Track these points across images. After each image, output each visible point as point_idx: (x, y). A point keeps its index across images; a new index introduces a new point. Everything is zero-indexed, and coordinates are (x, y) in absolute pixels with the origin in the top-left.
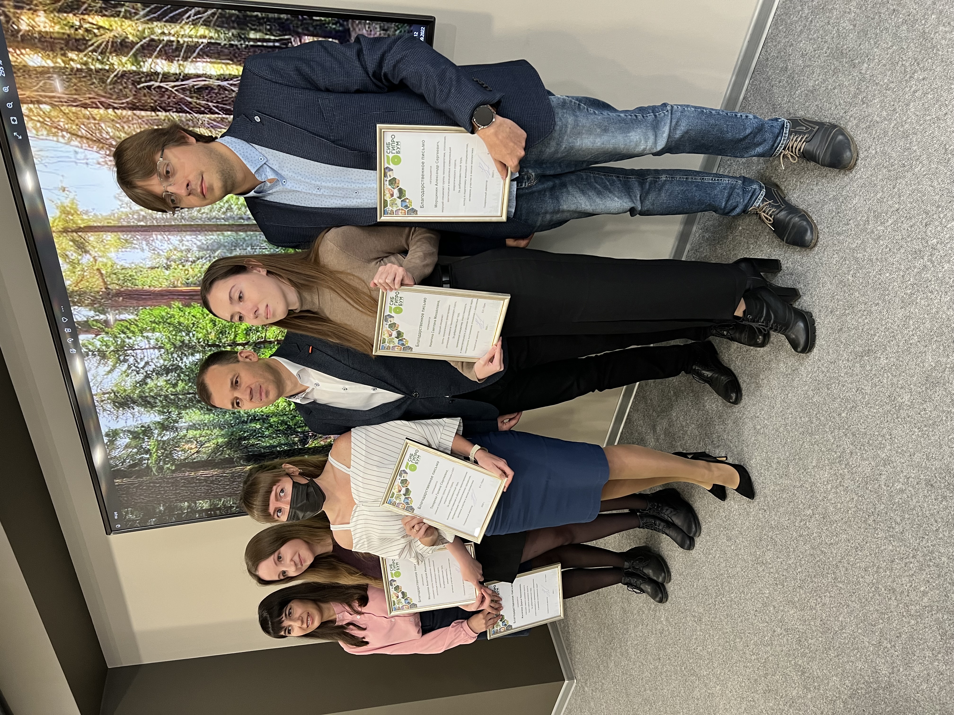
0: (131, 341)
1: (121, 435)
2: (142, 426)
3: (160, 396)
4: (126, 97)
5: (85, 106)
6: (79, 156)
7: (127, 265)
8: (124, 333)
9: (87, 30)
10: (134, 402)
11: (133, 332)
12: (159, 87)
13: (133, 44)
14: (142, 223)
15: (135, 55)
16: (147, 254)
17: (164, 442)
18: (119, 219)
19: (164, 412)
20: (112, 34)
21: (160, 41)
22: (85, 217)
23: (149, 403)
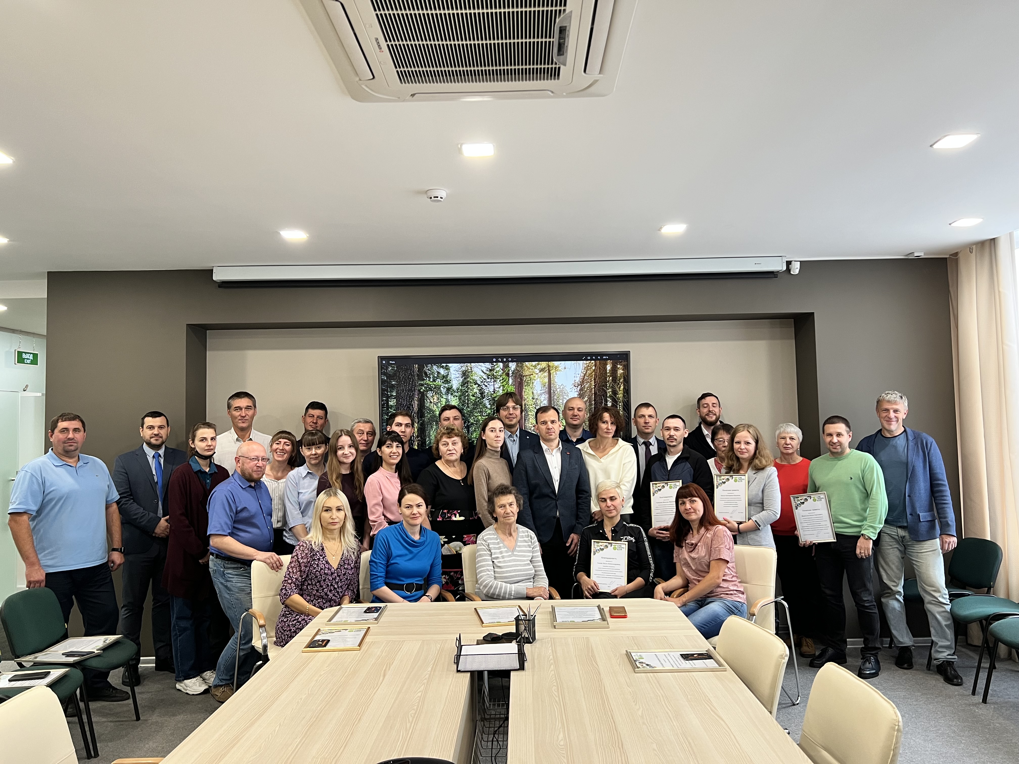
0: (498, 381)
1: (446, 371)
2: (450, 380)
3: (468, 389)
4: (599, 392)
5: (595, 379)
6: (577, 375)
7: (534, 384)
8: (502, 380)
9: (619, 384)
10: (465, 379)
11: (503, 383)
12: (602, 403)
13: (616, 396)
14: (552, 392)
15: (612, 396)
16: (539, 392)
17: (440, 388)
18: (554, 384)
19: (458, 390)
20: (618, 390)
21: (617, 404)
22: (554, 373)
23: (465, 385)
